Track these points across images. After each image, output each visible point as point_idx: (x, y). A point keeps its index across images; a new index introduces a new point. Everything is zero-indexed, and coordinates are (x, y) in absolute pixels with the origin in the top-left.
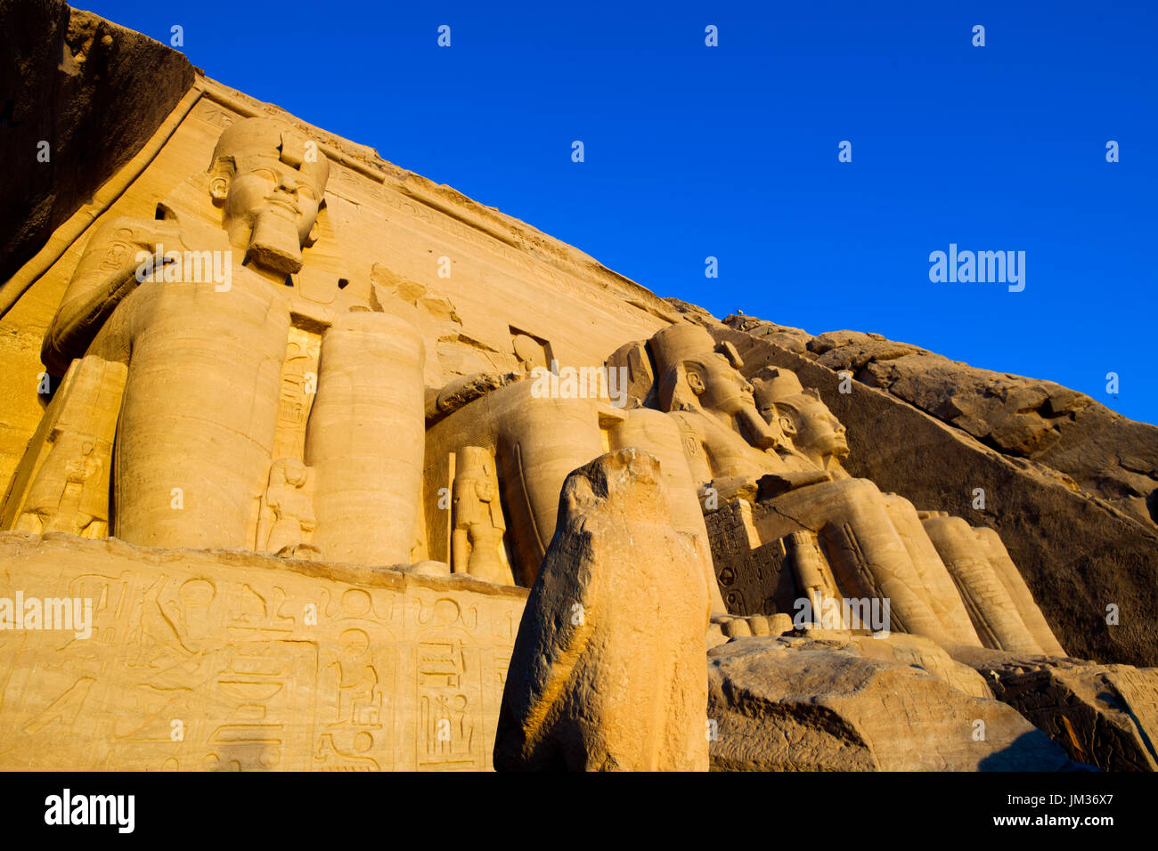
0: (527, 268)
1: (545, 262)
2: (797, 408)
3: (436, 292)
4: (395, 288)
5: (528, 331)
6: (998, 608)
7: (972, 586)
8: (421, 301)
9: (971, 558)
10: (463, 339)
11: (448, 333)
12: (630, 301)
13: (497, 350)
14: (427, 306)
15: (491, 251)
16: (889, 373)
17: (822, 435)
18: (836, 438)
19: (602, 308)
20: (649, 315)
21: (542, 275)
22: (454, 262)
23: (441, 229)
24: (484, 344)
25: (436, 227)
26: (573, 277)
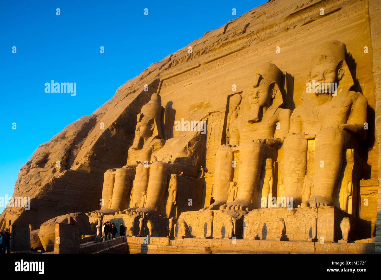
0: (246, 57)
3: (207, 101)
4: (196, 108)
5: (235, 93)
10: (211, 113)
11: (205, 115)
13: (220, 111)
14: (204, 107)
15: (231, 62)
21: (253, 54)
22: (216, 81)
23: (215, 69)
24: (216, 111)
25: (213, 70)
26: (270, 40)
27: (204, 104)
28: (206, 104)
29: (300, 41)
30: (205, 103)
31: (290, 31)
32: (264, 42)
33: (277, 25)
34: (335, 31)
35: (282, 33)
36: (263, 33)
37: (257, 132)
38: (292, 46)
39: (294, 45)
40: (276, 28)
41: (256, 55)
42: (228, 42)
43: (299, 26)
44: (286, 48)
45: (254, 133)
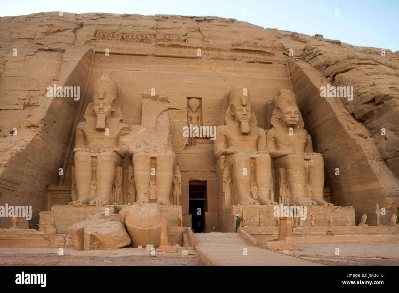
0: (200, 67)
1: (209, 59)
2: (281, 109)
3: (163, 95)
4: (150, 98)
5: (194, 97)
6: (294, 183)
7: (291, 176)
8: (158, 99)
9: (293, 168)
10: (170, 109)
11: (164, 109)
12: (248, 61)
13: (180, 109)
14: (160, 100)
15: (185, 66)
16: (340, 80)
17: (286, 120)
18: (290, 120)
19: (231, 71)
20: (257, 64)
21: (206, 67)
22: (170, 78)
23: (167, 66)
24: (176, 108)
25: (165, 66)
26: (221, 61)
27: (160, 97)
28: (162, 98)
29: (247, 74)
30: (162, 96)
31: (237, 62)
32: (215, 61)
33: (224, 51)
34: (269, 77)
35: (230, 60)
36: (211, 52)
37: (247, 142)
38: (240, 75)
39: (242, 75)
40: (223, 53)
41: (209, 69)
42: (179, 45)
43: (244, 61)
44: (236, 74)
45: (245, 143)
